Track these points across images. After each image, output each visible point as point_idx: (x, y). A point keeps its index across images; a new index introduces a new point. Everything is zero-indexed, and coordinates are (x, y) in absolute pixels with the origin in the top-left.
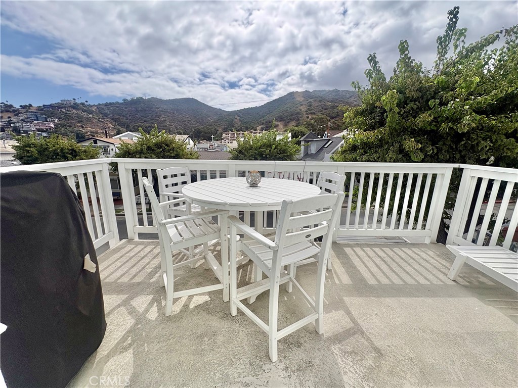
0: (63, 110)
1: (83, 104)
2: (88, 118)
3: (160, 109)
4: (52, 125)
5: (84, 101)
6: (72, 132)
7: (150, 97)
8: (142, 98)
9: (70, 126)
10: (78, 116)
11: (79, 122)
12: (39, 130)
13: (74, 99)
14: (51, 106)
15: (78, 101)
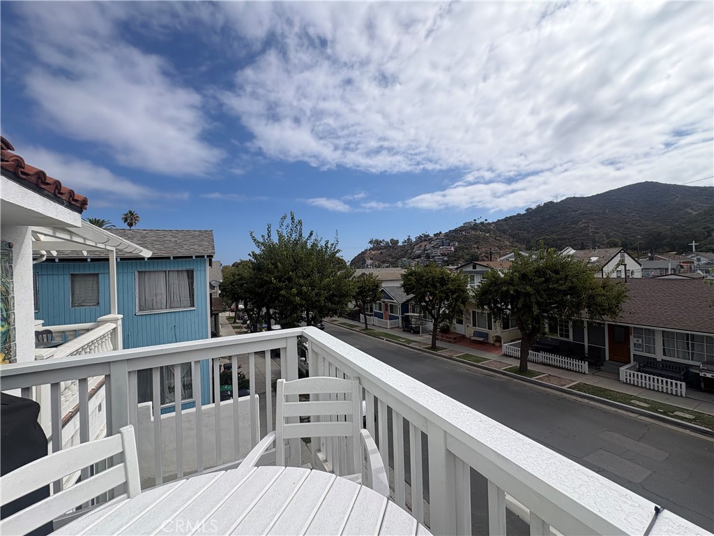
0: (464, 233)
1: (482, 223)
2: (484, 238)
3: (580, 211)
4: (453, 249)
5: (483, 220)
6: (468, 254)
7: (564, 198)
8: (551, 202)
9: (467, 249)
10: (477, 237)
11: (476, 243)
12: (442, 255)
13: (475, 220)
14: (455, 231)
15: (478, 222)
